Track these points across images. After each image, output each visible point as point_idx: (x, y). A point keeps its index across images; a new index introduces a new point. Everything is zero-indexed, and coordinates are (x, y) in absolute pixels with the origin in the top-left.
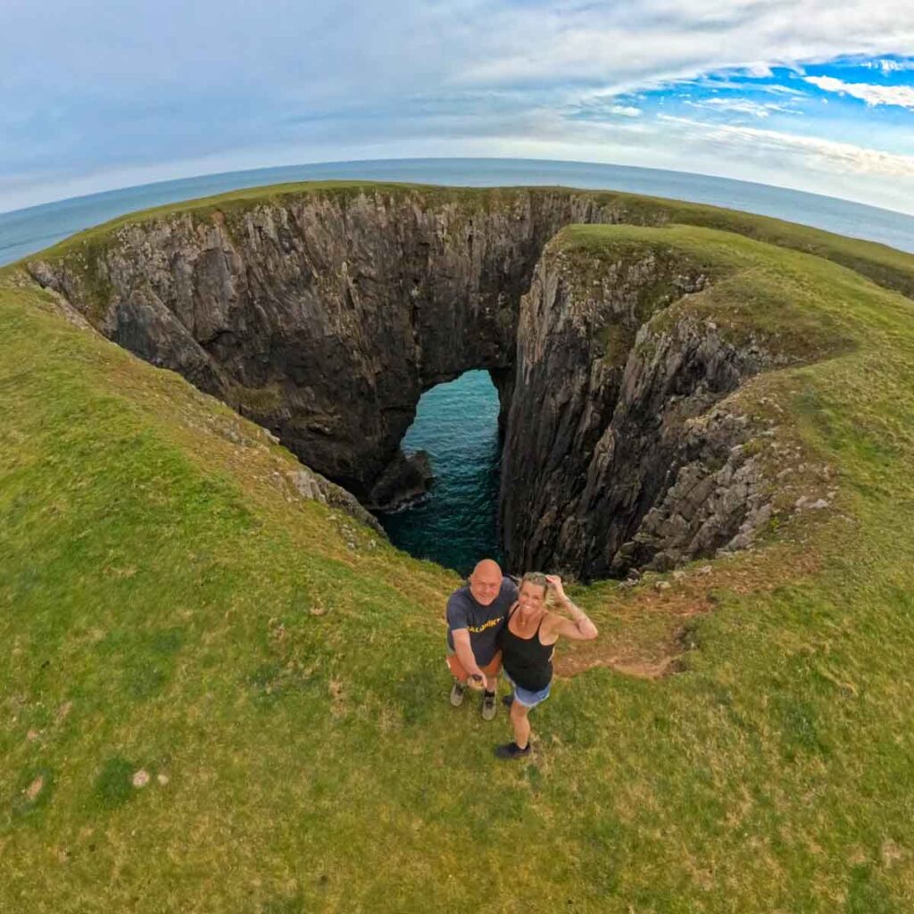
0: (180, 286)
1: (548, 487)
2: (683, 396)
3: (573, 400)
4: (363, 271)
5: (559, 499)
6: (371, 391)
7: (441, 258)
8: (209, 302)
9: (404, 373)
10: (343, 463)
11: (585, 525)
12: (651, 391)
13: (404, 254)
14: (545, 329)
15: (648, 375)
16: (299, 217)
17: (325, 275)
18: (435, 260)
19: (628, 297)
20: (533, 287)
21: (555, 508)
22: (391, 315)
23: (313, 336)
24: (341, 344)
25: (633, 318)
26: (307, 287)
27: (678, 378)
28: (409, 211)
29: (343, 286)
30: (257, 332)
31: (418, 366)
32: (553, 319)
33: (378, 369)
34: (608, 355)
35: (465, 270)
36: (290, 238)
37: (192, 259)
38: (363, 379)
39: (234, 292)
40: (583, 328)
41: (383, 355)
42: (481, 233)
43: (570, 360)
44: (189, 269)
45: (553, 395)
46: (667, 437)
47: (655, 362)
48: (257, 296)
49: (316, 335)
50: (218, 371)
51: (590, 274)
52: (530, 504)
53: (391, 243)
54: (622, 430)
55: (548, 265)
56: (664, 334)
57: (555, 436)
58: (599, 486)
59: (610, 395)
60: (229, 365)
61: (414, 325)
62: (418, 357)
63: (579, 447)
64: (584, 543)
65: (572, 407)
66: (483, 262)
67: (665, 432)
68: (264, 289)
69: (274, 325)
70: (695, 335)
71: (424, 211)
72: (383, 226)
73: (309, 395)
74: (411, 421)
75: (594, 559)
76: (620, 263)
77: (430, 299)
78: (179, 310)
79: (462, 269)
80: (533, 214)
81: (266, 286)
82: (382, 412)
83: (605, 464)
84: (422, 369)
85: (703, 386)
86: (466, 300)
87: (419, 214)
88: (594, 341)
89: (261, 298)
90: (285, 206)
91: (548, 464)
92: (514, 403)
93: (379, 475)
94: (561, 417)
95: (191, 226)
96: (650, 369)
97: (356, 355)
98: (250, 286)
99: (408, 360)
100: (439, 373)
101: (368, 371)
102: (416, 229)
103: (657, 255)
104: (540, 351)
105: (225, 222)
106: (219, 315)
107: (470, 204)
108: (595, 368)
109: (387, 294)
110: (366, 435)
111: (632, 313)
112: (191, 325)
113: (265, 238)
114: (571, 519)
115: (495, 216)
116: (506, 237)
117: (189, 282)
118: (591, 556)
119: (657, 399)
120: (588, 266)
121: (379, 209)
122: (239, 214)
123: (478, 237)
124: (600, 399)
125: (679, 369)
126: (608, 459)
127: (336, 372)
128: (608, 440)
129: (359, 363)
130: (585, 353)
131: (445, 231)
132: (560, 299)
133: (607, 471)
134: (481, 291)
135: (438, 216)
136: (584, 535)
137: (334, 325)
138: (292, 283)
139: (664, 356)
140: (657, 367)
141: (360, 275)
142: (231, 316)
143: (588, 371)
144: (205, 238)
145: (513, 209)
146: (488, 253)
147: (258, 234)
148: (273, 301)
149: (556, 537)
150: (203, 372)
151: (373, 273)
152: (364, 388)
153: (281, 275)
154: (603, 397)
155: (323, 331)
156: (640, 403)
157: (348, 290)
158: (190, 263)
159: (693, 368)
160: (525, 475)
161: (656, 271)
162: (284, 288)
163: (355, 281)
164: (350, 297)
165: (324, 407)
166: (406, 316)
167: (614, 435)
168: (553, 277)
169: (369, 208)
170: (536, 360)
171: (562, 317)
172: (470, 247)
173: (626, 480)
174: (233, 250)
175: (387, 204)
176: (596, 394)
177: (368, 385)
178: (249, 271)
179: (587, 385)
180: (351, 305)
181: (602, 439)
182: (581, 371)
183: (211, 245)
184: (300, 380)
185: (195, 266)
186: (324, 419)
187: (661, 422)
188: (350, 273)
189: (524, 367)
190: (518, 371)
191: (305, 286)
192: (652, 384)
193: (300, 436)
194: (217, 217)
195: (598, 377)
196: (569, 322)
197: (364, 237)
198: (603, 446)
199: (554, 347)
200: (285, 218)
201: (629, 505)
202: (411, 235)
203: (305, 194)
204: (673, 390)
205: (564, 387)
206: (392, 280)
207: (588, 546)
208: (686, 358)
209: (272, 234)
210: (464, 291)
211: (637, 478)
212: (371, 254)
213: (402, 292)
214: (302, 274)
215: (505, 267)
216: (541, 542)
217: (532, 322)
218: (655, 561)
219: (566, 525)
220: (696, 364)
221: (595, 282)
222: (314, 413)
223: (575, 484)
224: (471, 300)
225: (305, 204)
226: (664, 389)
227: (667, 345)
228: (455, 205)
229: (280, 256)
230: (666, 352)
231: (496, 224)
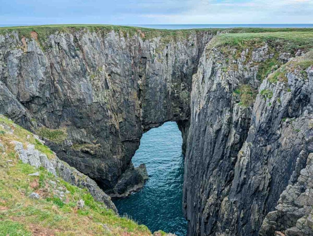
0: (10, 70)
1: (211, 179)
2: (294, 118)
3: (223, 127)
4: (113, 70)
5: (218, 186)
6: (116, 132)
7: (153, 65)
8: (28, 81)
9: (134, 122)
10: (100, 170)
11: (235, 202)
12: (271, 117)
13: (134, 62)
14: (206, 90)
15: (269, 108)
16: (80, 40)
17: (93, 71)
18: (149, 66)
19: (252, 69)
20: (199, 69)
21: (216, 192)
22: (128, 93)
23: (87, 102)
24: (102, 107)
25: (256, 80)
26: (84, 76)
27: (290, 107)
28: (136, 40)
29: (103, 77)
30: (56, 99)
31: (141, 119)
32: (210, 84)
33: (121, 120)
34: (243, 101)
35: (164, 71)
36: (75, 50)
37: (18, 56)
38: (113, 125)
39: (43, 76)
40: (227, 87)
41: (124, 113)
42: (172, 52)
43: (221, 105)
44: (16, 61)
45: (212, 126)
46: (286, 143)
47: (273, 99)
48: (56, 79)
49: (89, 102)
50: (31, 118)
51: (231, 57)
52: (201, 190)
53: (128, 56)
54: (254, 142)
55: (207, 55)
56: (278, 82)
57: (214, 150)
58: (242, 177)
59: (244, 123)
60: (39, 115)
61: (139, 98)
62: (142, 115)
63: (228, 155)
64: (236, 214)
65: (223, 131)
66: (174, 67)
67: (283, 141)
68: (60, 76)
69: (65, 95)
70: (300, 80)
71: (144, 40)
72: (123, 47)
73: (83, 133)
74: (137, 148)
75: (244, 225)
76: (247, 50)
77: (147, 85)
78: (8, 83)
79: (163, 70)
80: (198, 43)
81: (61, 74)
82: (123, 142)
83: (245, 164)
84: (143, 121)
85: (308, 109)
86: (165, 86)
87: (141, 41)
88: (234, 94)
89: (58, 81)
90: (72, 33)
91: (210, 166)
92: (190, 134)
93: (119, 177)
94: (216, 138)
95: (18, 38)
96: (270, 104)
97: (110, 113)
98: (52, 74)
99: (136, 116)
100: (151, 123)
101: (116, 121)
102: (140, 50)
103: (269, 44)
104: (203, 103)
105: (38, 38)
106: (33, 89)
107: (167, 38)
108: (235, 108)
109: (125, 82)
110: (113, 155)
111: (255, 78)
112: (16, 92)
113: (61, 49)
114: (226, 199)
115: (179, 43)
116: (185, 54)
117: (16, 68)
118: (241, 223)
119: (276, 122)
120: (229, 52)
121: (121, 39)
122: (47, 35)
123: (171, 55)
124: (239, 126)
125: (290, 102)
126: (247, 160)
127: (98, 121)
128: (246, 149)
129: (111, 117)
130: (229, 100)
131: (155, 51)
132: (213, 73)
133: (247, 168)
134: (172, 82)
135: (151, 44)
136: (235, 209)
137: (98, 97)
138: (76, 74)
139: (279, 95)
140: (275, 102)
141: (112, 72)
142: (41, 89)
143: (231, 111)
144: (26, 45)
145: (188, 40)
146: (176, 63)
147: (57, 47)
148: (66, 83)
149: (218, 211)
150: (21, 118)
151: (119, 72)
152: (113, 130)
153: (70, 69)
154: (241, 124)
155: (92, 100)
156: (264, 125)
157: (106, 80)
158: (17, 58)
159: (300, 100)
160: (198, 173)
161: (269, 53)
162: (71, 76)
163: (109, 75)
164: (107, 83)
165: (91, 140)
166: (135, 94)
167: (249, 145)
168: (210, 61)
169: (117, 38)
170: (201, 108)
171: (215, 82)
172: (167, 60)
173: (260, 172)
174: (42, 53)
175: (125, 36)
176: (237, 123)
177: (116, 128)
178: (52, 66)
179: (231, 119)
180: (108, 88)
181: (242, 150)
182: (227, 111)
183: (30, 50)
184: (79, 125)
185: (20, 60)
186: (91, 146)
187: (280, 135)
188: (107, 71)
189: (195, 112)
190: (192, 115)
191: (83, 76)
192: (272, 112)
193: (77, 155)
194: (34, 35)
195: (237, 114)
196: (219, 84)
197: (114, 53)
198: (243, 153)
199: (211, 99)
200: (72, 39)
201: (263, 189)
202: (138, 53)
203: (83, 28)
204: (286, 115)
205: (217, 121)
206: (128, 75)
207: (238, 217)
208: (295, 94)
209: (65, 47)
210: (164, 82)
211: (267, 171)
212: (118, 62)
213: (133, 81)
214: (82, 69)
215: (184, 70)
216: (209, 214)
217: (198, 88)
218: (298, 225)
219: (223, 203)
220: (302, 97)
221: (233, 61)
222: (85, 143)
223: (227, 177)
224: (167, 86)
225: (83, 33)
226: (280, 115)
227: (281, 88)
228: (159, 38)
229: (70, 59)
230: (279, 93)
231: (180, 48)
